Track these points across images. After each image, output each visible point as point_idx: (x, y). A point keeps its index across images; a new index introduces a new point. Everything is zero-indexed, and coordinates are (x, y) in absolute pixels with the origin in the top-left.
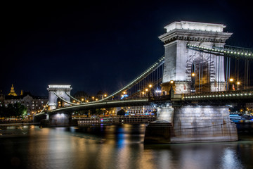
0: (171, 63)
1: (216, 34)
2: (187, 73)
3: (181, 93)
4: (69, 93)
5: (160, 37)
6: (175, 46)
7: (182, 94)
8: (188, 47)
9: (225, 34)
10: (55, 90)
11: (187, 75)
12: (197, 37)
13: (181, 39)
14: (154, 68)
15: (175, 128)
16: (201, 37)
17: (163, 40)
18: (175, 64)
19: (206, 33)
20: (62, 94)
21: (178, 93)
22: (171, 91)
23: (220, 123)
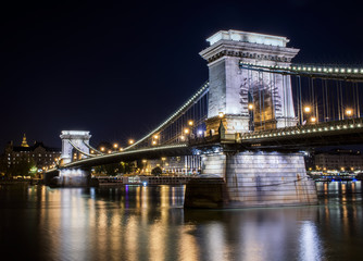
0: (219, 89)
1: (278, 49)
2: (242, 103)
3: (234, 132)
4: (87, 142)
5: (201, 54)
6: (223, 64)
7: (236, 134)
8: (240, 66)
9: (289, 49)
10: (70, 138)
11: (241, 106)
12: (252, 53)
13: (231, 54)
14: (195, 99)
15: (229, 185)
16: (258, 53)
17: (206, 57)
18: (224, 90)
19: (265, 48)
20: (78, 143)
21: (231, 132)
22: (221, 129)
23: (293, 179)
